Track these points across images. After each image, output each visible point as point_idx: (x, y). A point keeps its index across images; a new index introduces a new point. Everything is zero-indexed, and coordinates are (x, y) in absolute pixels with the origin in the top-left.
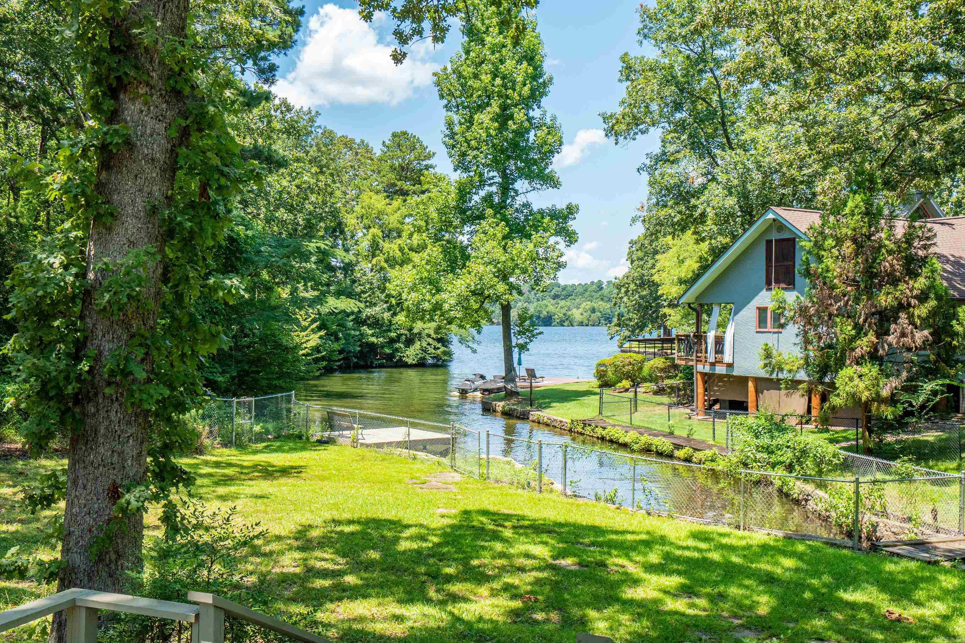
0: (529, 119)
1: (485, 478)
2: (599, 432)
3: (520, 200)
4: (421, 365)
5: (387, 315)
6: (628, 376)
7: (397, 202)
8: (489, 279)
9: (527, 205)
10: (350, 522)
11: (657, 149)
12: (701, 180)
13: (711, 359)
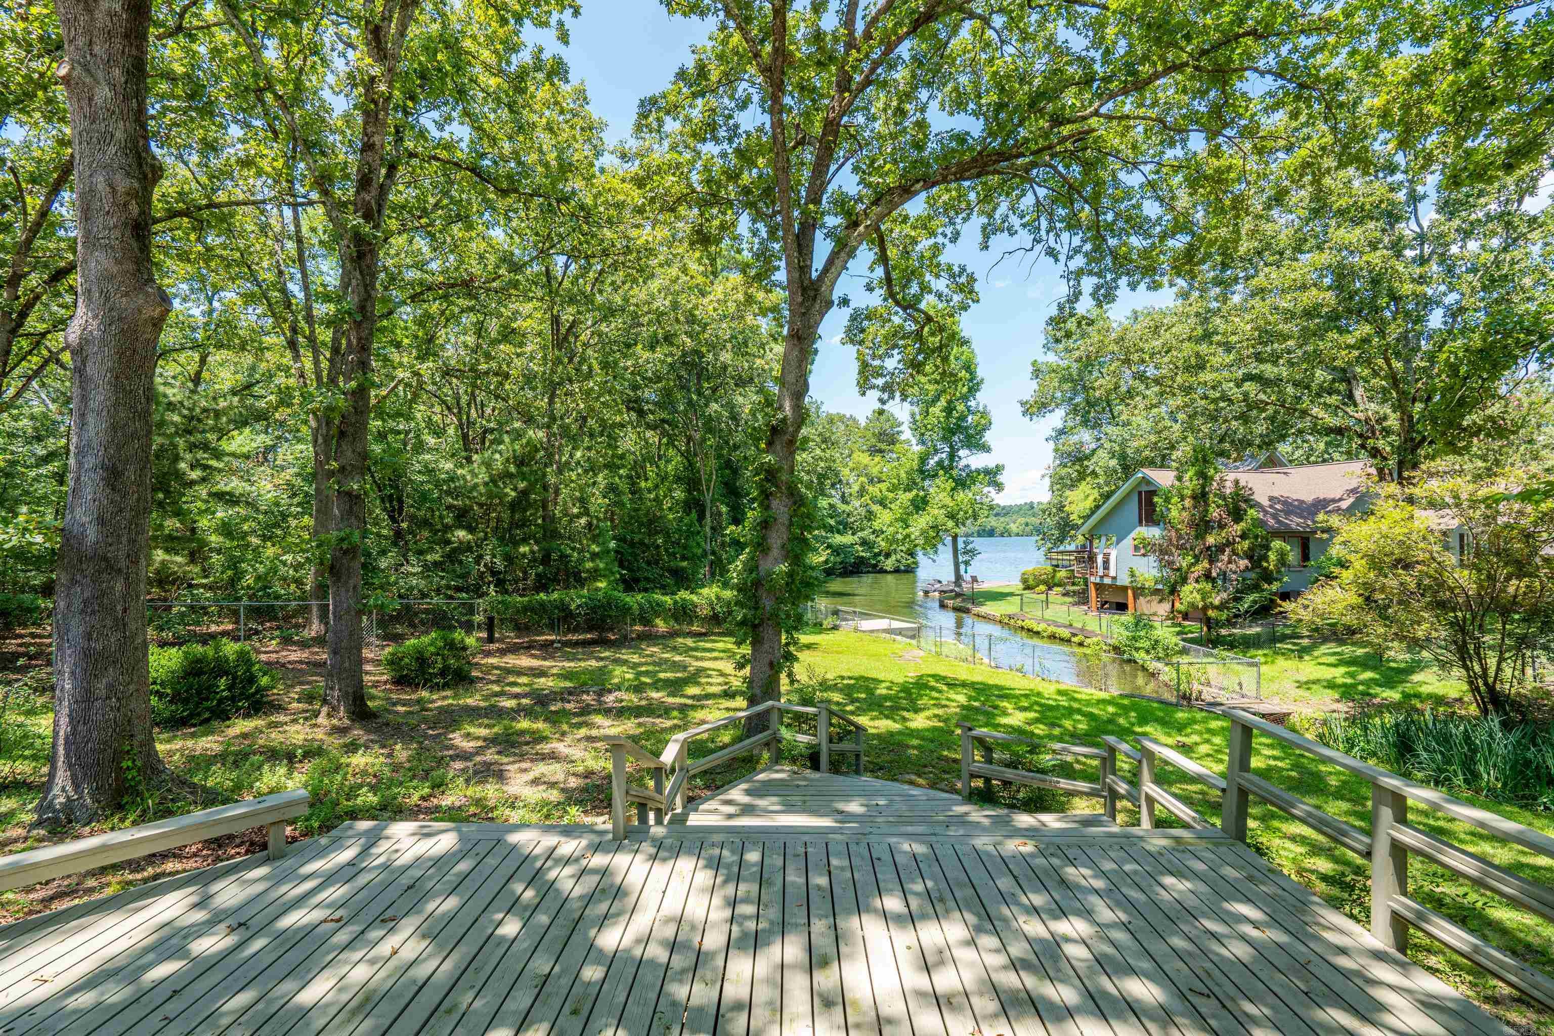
0: (968, 408)
1: (939, 654)
2: (1020, 623)
3: (963, 463)
4: (897, 571)
5: (872, 537)
6: (1045, 582)
7: (877, 459)
8: (942, 519)
9: (968, 466)
10: (850, 678)
11: (1059, 425)
12: (1093, 446)
13: (1101, 573)
